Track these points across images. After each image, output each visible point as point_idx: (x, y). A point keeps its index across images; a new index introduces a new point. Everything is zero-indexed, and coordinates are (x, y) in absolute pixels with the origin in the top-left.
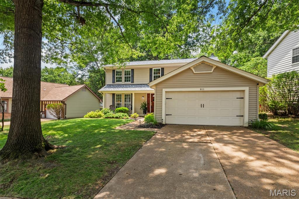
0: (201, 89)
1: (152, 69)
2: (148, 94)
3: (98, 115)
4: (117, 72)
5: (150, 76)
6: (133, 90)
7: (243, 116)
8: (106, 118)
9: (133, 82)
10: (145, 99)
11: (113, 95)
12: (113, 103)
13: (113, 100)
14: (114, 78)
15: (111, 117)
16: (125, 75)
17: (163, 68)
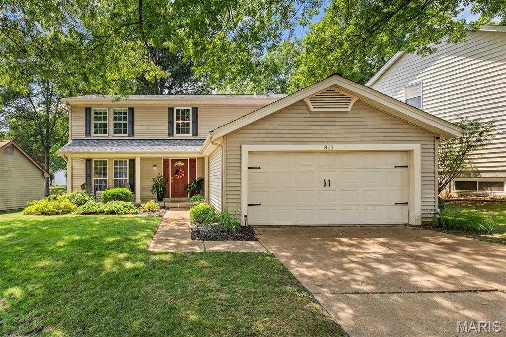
0: (326, 147)
1: (173, 109)
2: (166, 161)
3: (62, 206)
4: (96, 113)
5: (169, 123)
6: (138, 150)
7: (407, 203)
8: (84, 214)
9: (132, 134)
10: (159, 170)
11: (89, 161)
12: (89, 178)
13: (88, 173)
14: (90, 125)
15: (98, 211)
16: (115, 119)
17: (197, 108)
